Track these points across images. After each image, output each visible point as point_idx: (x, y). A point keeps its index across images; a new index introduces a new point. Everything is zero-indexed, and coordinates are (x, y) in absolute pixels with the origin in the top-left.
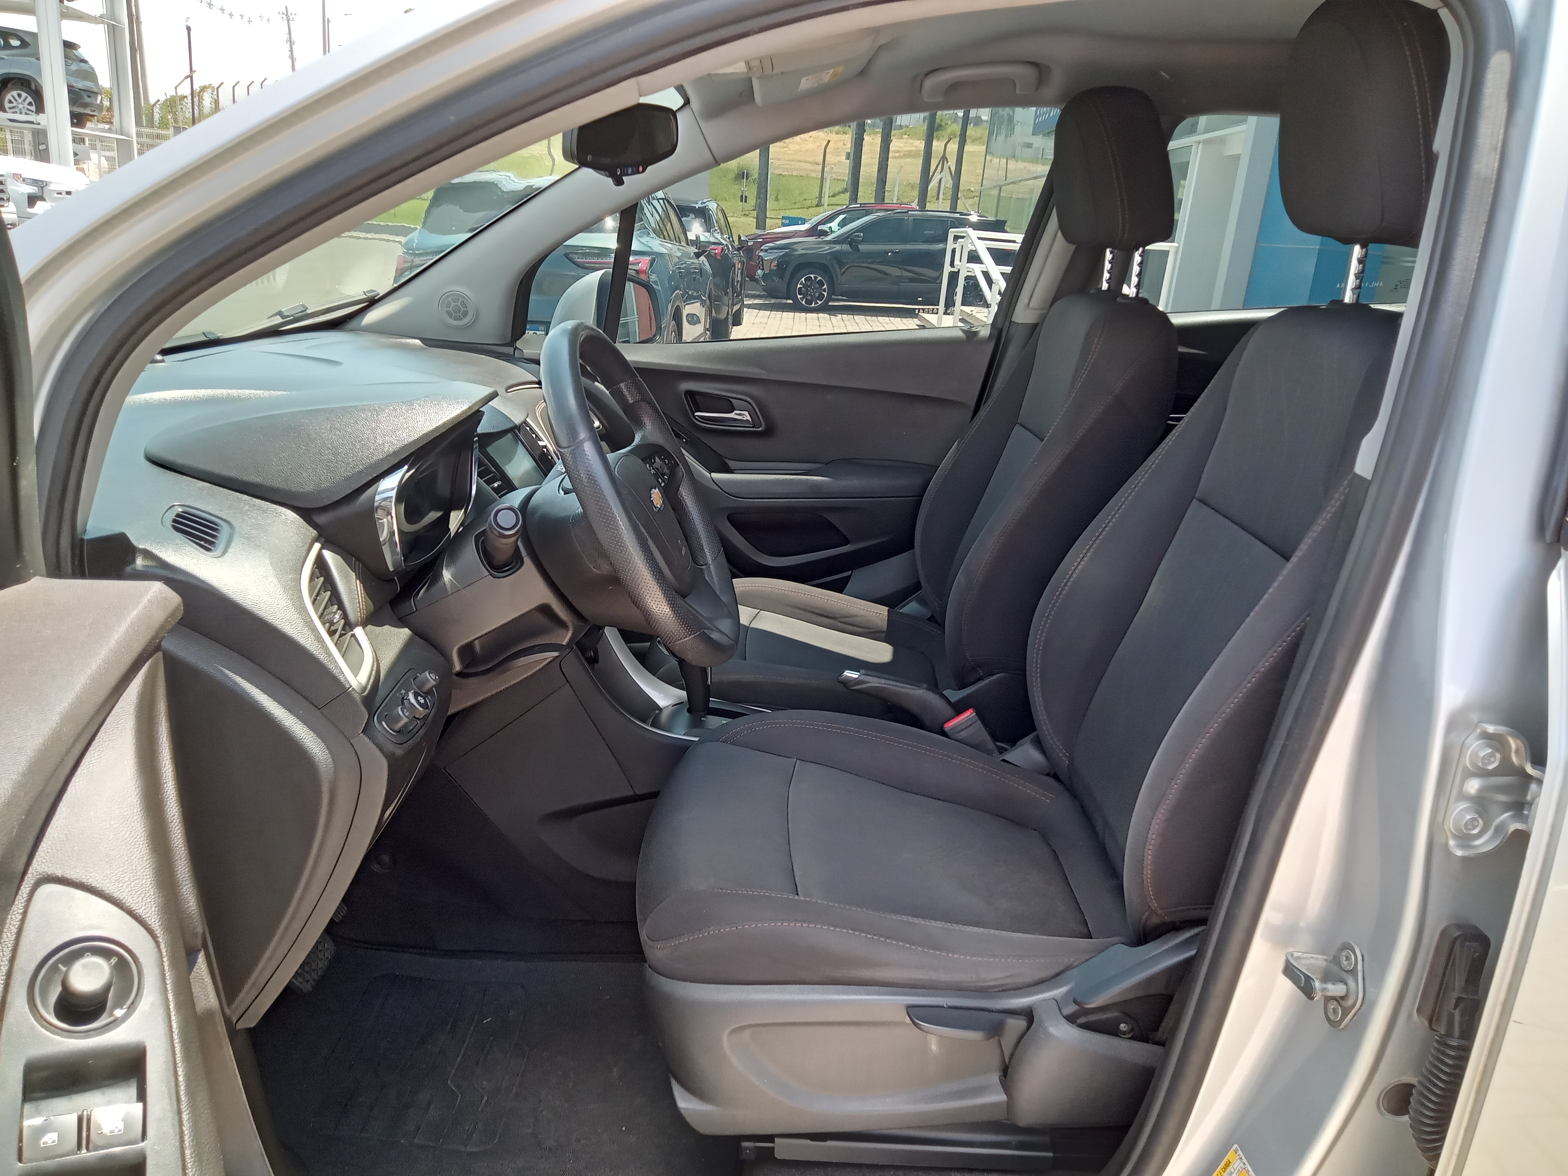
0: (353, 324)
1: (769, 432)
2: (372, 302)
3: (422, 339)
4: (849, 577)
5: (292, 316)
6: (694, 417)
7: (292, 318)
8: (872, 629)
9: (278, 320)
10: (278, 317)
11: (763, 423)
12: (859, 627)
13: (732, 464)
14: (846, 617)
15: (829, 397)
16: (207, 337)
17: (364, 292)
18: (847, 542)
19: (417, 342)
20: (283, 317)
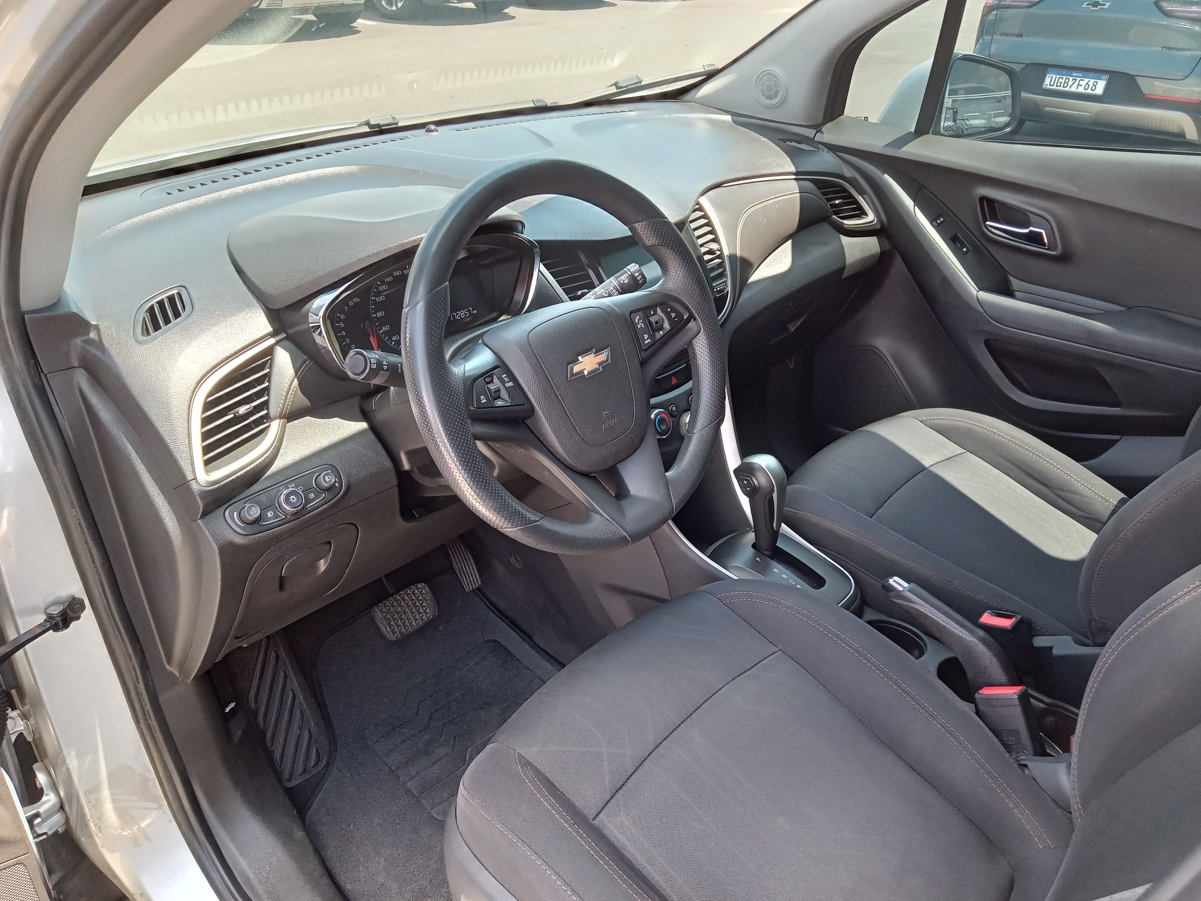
0: (689, 96)
1: (1064, 258)
2: (710, 75)
3: (733, 114)
4: (1117, 441)
5: (626, 87)
6: (986, 226)
7: (626, 88)
8: (1090, 514)
9: (614, 90)
10: (614, 87)
11: (1060, 248)
12: (1074, 506)
13: (1016, 283)
14: (1063, 490)
15: (1151, 231)
16: (535, 104)
17: (704, 66)
18: (1117, 404)
19: (728, 118)
20: (618, 88)
